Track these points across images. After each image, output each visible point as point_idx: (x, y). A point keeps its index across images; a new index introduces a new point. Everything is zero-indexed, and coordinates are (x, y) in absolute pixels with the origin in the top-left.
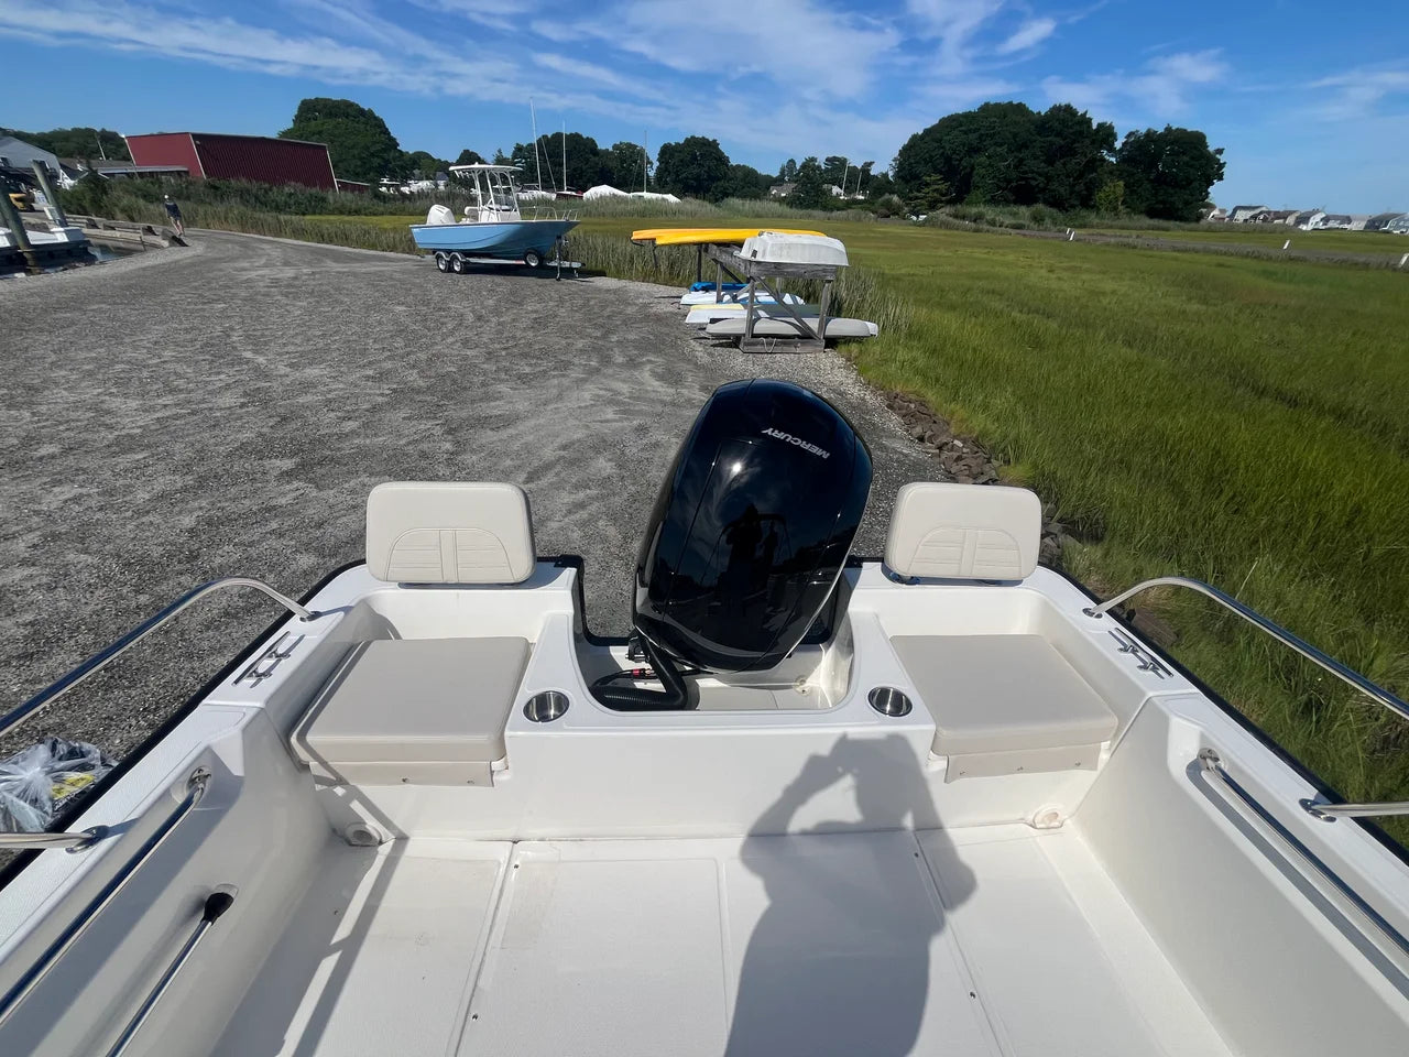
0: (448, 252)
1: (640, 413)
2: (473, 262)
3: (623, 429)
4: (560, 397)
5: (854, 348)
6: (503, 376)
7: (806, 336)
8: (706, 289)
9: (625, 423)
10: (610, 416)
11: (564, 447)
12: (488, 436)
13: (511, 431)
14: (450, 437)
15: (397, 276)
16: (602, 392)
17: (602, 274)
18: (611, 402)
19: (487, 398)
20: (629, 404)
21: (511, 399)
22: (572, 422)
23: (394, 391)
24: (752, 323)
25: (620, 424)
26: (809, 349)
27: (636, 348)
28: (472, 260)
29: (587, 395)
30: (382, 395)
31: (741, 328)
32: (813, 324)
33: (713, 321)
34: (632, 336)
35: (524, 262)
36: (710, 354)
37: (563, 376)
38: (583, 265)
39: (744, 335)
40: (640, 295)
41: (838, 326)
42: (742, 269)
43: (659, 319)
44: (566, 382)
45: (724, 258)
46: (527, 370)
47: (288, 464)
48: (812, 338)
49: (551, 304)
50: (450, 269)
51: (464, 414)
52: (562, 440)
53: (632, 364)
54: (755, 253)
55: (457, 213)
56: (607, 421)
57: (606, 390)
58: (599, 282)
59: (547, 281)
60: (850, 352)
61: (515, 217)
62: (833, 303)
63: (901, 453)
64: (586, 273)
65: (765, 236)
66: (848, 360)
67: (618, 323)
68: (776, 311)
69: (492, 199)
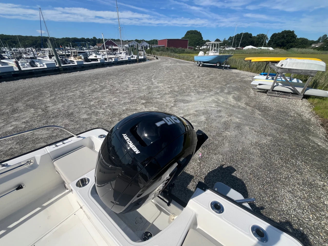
0: (200, 62)
1: (222, 107)
2: (204, 64)
3: (214, 110)
4: (204, 98)
5: (316, 100)
6: (194, 91)
7: (295, 93)
8: (265, 75)
9: (216, 108)
10: (213, 106)
11: (196, 111)
12: (182, 104)
13: (187, 104)
14: (174, 103)
15: (188, 66)
16: (215, 99)
17: (236, 69)
18: (216, 102)
19: (188, 95)
20: (220, 104)
21: (193, 97)
22: (203, 105)
23: (171, 91)
24: (273, 87)
25: (214, 108)
26: (295, 98)
27: (232, 89)
28: (205, 64)
29: (211, 99)
30: (168, 91)
31: (269, 88)
32: (300, 90)
33: (260, 84)
34: (233, 86)
35: (216, 65)
36: (255, 94)
37: (208, 93)
38: (231, 66)
39: (269, 90)
40: (243, 75)
41: (311, 92)
42: (276, 70)
43: (245, 82)
44: (208, 95)
45: (272, 66)
46: (201, 90)
47: (144, 101)
48: (298, 94)
49: (217, 75)
50: (199, 66)
51: (180, 98)
52: (197, 109)
53: (229, 93)
54: (282, 65)
55: (205, 53)
56: (212, 107)
57: (217, 99)
58: (234, 71)
59: (220, 70)
60: (313, 101)
61: (218, 54)
62: (314, 83)
63: (317, 144)
64: (230, 68)
65: (288, 60)
66: (311, 104)
67: (232, 82)
68: (285, 84)
69: (213, 50)
